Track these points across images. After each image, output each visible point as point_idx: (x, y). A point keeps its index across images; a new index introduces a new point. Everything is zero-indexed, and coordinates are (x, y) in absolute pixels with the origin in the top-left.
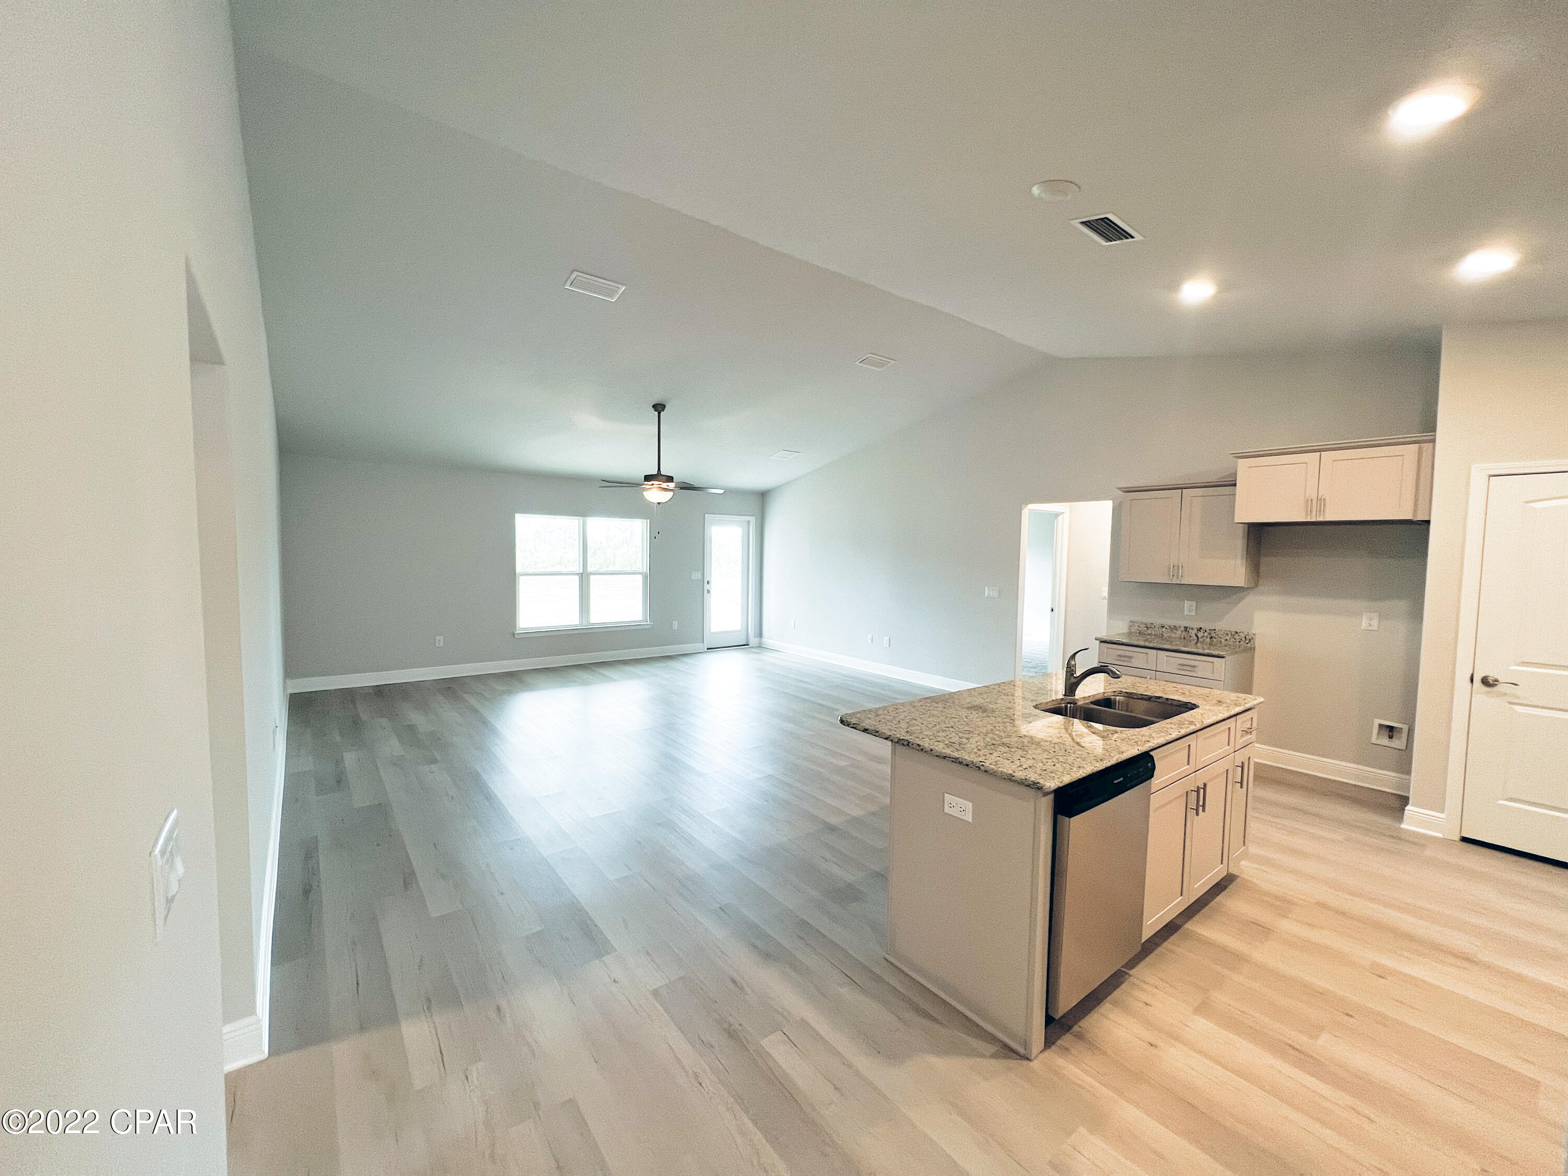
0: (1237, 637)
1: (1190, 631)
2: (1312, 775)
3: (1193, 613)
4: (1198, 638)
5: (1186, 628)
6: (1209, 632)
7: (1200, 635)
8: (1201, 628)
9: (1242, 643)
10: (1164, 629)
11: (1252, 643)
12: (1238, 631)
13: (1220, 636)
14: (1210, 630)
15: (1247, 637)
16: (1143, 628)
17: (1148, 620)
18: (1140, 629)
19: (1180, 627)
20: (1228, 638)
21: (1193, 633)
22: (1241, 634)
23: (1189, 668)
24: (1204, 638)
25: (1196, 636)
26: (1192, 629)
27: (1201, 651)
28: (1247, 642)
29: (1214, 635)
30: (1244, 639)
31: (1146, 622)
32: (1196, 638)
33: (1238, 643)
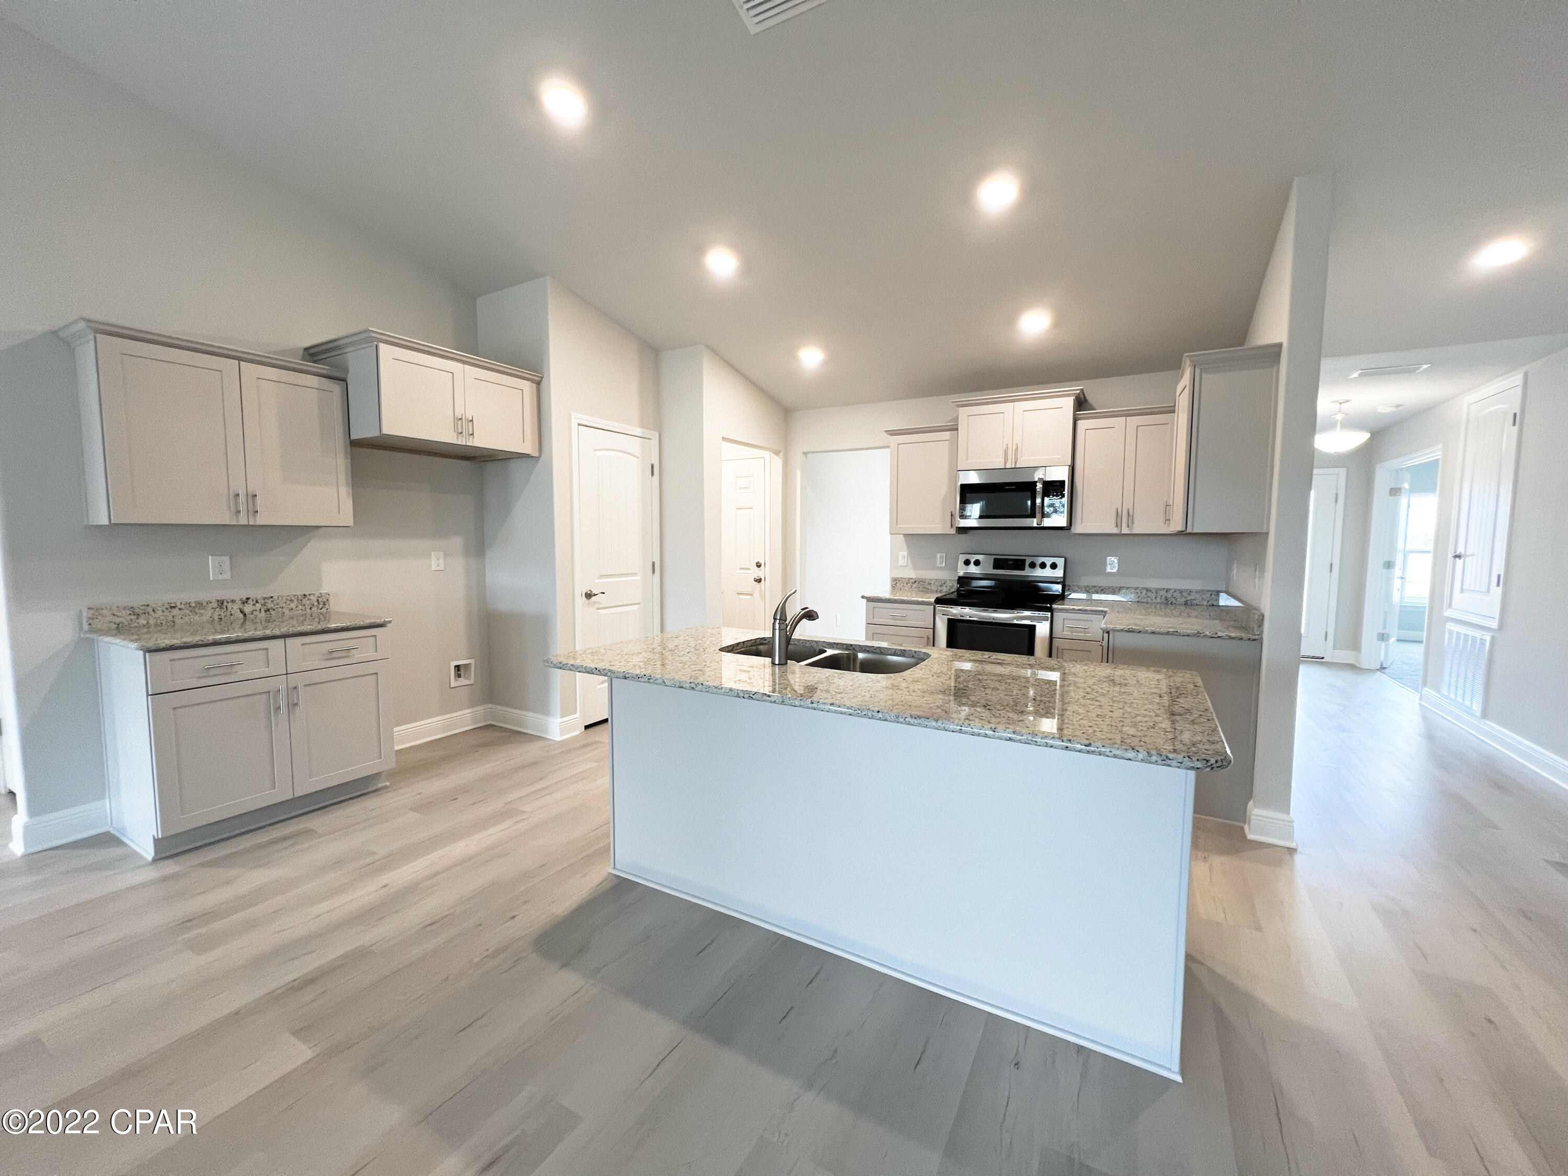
0: (305, 601)
1: (230, 605)
2: (416, 746)
3: (227, 576)
4: (245, 615)
5: (221, 603)
6: (263, 602)
7: (248, 609)
8: (248, 599)
9: (314, 609)
10: (175, 611)
11: (327, 606)
12: (307, 593)
13: (280, 605)
14: (264, 599)
15: (320, 599)
16: (125, 617)
17: (137, 601)
18: (118, 620)
19: (209, 602)
20: (293, 605)
21: (235, 608)
22: (312, 597)
23: (343, 654)
24: (255, 613)
25: (241, 611)
26: (233, 601)
27: (250, 634)
28: (321, 606)
29: (270, 605)
30: (316, 604)
31: (131, 605)
32: (241, 615)
33: (308, 610)
